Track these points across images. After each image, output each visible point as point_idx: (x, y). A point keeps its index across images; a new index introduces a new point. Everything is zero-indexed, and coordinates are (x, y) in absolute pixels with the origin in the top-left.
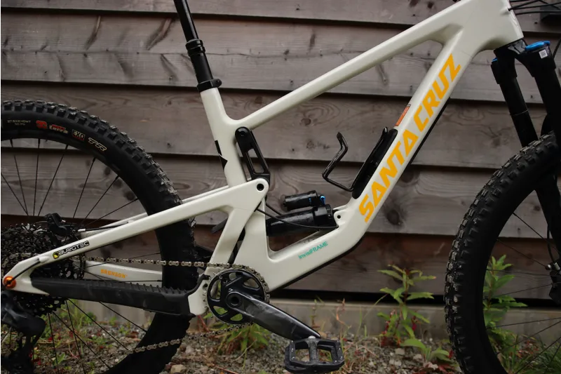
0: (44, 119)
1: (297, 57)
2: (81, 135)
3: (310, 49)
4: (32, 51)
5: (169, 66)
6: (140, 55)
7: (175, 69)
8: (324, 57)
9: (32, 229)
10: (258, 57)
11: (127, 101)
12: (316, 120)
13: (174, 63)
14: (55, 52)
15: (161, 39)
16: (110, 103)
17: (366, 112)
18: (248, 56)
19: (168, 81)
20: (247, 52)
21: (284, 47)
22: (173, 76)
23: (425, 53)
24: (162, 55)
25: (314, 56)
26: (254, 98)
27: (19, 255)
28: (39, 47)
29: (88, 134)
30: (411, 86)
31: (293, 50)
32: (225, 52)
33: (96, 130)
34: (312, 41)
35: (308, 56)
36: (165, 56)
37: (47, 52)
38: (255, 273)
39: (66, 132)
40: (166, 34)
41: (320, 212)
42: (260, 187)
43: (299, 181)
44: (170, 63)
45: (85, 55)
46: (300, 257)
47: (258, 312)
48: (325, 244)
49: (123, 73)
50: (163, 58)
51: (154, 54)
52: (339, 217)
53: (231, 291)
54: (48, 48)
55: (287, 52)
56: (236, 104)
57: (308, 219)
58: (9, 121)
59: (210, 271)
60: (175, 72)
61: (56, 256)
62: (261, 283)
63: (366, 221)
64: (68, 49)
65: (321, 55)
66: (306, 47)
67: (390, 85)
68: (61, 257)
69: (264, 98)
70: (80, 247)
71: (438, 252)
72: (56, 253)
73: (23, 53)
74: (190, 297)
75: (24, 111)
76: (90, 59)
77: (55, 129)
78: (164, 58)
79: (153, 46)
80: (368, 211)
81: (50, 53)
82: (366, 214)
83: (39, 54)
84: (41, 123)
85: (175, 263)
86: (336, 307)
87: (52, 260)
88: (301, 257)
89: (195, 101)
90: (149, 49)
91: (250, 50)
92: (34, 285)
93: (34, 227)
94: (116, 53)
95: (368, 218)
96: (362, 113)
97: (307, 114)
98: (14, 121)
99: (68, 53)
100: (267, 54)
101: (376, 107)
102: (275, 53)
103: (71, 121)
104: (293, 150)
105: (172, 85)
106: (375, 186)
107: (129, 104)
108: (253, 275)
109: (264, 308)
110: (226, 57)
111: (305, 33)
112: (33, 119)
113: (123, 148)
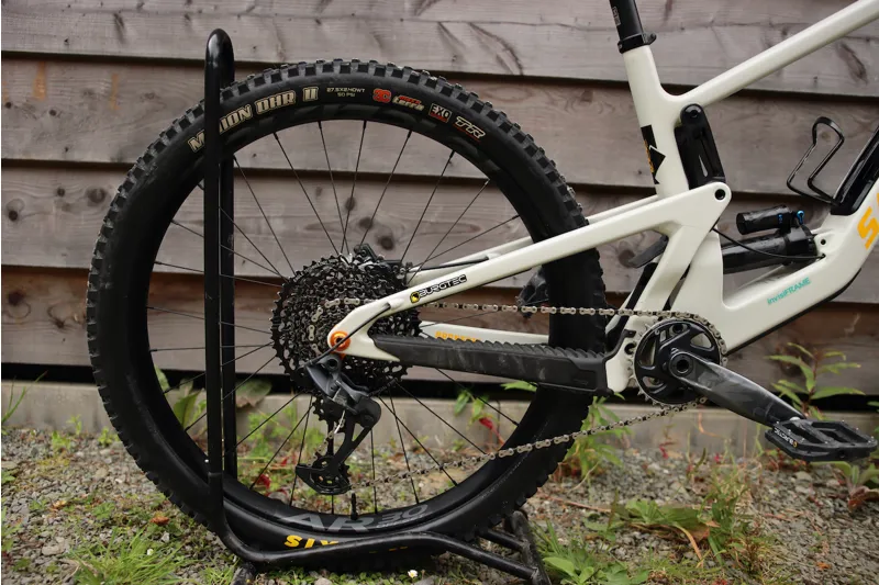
0: (387, 86)
2: (445, 113)
3: (667, 19)
4: (234, 14)
5: (451, 40)
6: (405, 23)
7: (463, 45)
8: (688, 32)
9: (356, 262)
10: (588, 30)
13: (458, 36)
14: (268, 16)
17: (746, 117)
18: (573, 28)
19: (450, 64)
20: (570, 22)
22: (456, 58)
24: (440, 23)
25: (671, 30)
26: (579, 93)
27: (342, 301)
28: (245, 7)
29: (457, 112)
30: (816, 78)
32: (538, 22)
33: (469, 104)
34: (669, 8)
35: (662, 30)
36: (445, 25)
37: (257, 15)
38: (708, 324)
39: (421, 107)
41: (795, 235)
42: (720, 194)
44: (452, 36)
45: (318, 22)
46: (769, 302)
47: (717, 383)
48: (806, 282)
49: (378, 49)
50: (441, 28)
51: (427, 21)
52: (823, 242)
53: (676, 352)
54: (258, 10)
56: (553, 102)
57: (777, 247)
58: (329, 89)
59: (636, 323)
60: (460, 49)
61: (414, 299)
62: (715, 339)
63: (867, 246)
64: (291, 11)
65: (683, 29)
66: (659, 18)
68: (422, 300)
69: (594, 93)
70: (452, 284)
71: (852, 330)
72: (416, 295)
73: (218, 17)
74: (608, 364)
75: (354, 73)
76: (326, 27)
77: (401, 102)
78: (443, 28)
79: (424, 10)
80: (870, 233)
81: (261, 17)
82: (867, 238)
83: (243, 19)
84: (381, 94)
85: (571, 310)
86: (696, 414)
87: (408, 304)
88: (771, 301)
90: (419, 14)
91: (576, 19)
92: (377, 345)
93: (358, 259)
94: (366, 18)
95: (869, 241)
96: (743, 117)
98: (337, 89)
99: (290, 18)
101: (761, 110)
103: (430, 90)
104: (640, 173)
105: (456, 70)
108: (706, 328)
109: (726, 376)
110: (538, 28)
112: (369, 86)
113: (511, 134)
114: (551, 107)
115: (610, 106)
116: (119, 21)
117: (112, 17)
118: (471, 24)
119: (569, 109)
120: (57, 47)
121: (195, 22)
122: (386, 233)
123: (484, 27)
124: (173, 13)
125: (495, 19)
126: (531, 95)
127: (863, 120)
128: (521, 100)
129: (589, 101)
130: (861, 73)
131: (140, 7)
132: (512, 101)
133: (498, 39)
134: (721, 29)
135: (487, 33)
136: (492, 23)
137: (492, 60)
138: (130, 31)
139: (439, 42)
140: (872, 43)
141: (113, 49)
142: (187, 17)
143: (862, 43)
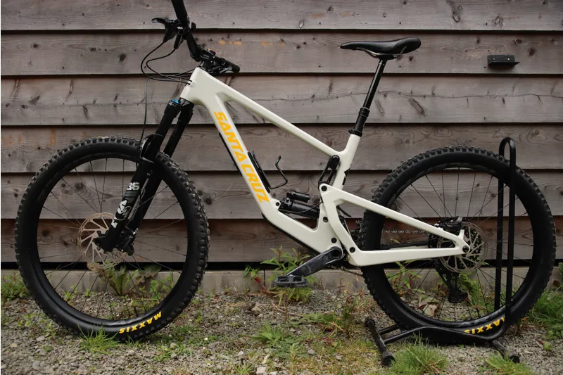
1: (321, 99)
3: (329, 93)
4: (135, 103)
7: (237, 111)
8: (339, 99)
10: (294, 101)
11: (203, 135)
12: (335, 142)
13: (235, 107)
14: (151, 103)
16: (191, 137)
17: (370, 135)
18: (286, 100)
20: (286, 98)
21: (311, 93)
22: (235, 117)
23: (409, 91)
25: (332, 98)
28: (140, 100)
30: (401, 116)
31: (318, 95)
32: (271, 99)
34: (331, 88)
35: (328, 99)
36: (229, 103)
44: (232, 108)
49: (200, 117)
55: (313, 96)
65: (337, 97)
66: (326, 92)
67: (386, 115)
73: (129, 105)
83: (140, 105)
89: (251, 133)
91: (288, 96)
97: (329, 139)
100: (300, 98)
101: (377, 131)
102: (305, 97)
107: (205, 137)
110: (271, 102)
111: (325, 82)
114: (279, 136)
116: (85, 109)
117: (82, 108)
119: (287, 137)
120: (59, 122)
121: (119, 108)
122: (208, 197)
124: (110, 105)
126: (270, 131)
127: (425, 133)
128: (265, 134)
130: (422, 112)
131: (94, 102)
132: (261, 135)
134: (356, 96)
137: (251, 118)
138: (90, 113)
140: (427, 98)
141: (84, 122)
142: (115, 106)
143: (422, 98)
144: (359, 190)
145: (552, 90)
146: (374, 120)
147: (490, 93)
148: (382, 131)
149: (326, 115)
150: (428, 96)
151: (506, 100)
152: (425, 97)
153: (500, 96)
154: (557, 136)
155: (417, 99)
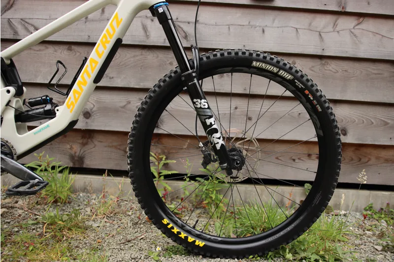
1: (93, 21)
3: (101, 16)
5: (14, 26)
7: (17, 28)
13: (16, 24)
15: (9, 9)
17: (137, 56)
19: (12, 36)
22: (16, 33)
24: (9, 19)
25: (103, 20)
26: (66, 47)
30: (165, 39)
31: (90, 16)
32: (48, 18)
34: (103, 11)
35: (100, 20)
36: (11, 20)
38: (7, 142)
40: (12, 6)
41: (48, 107)
43: (95, 99)
44: (14, 25)
46: (35, 134)
48: (48, 126)
50: (9, 21)
51: (4, 18)
52: (58, 110)
55: (86, 18)
56: (56, 51)
57: (40, 112)
60: (17, 30)
63: (71, 112)
67: (152, 38)
69: (73, 47)
71: (186, 146)
79: (3, 13)
80: (72, 106)
82: (71, 108)
95: (72, 110)
96: (134, 56)
105: (15, 38)
106: (75, 91)
109: (9, 162)
114: (55, 53)
115: (79, 52)
118: (21, 19)
119: (62, 53)
123: (27, 20)
125: (31, 17)
126: (47, 48)
128: (44, 50)
129: (71, 50)
132: (40, 50)
133: (32, 25)
135: (28, 23)
136: (30, 19)
139: (8, 27)
144: (125, 106)
145: (310, 24)
146: (140, 42)
147: (252, 23)
148: (148, 53)
149: (96, 35)
150: (191, 22)
151: (265, 30)
152: (189, 23)
153: (260, 27)
154: (313, 67)
155: (182, 25)
